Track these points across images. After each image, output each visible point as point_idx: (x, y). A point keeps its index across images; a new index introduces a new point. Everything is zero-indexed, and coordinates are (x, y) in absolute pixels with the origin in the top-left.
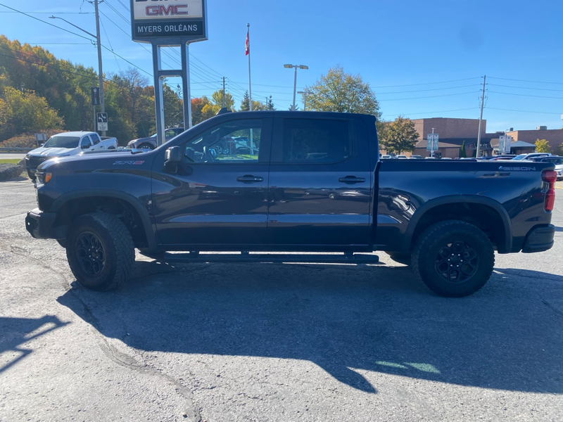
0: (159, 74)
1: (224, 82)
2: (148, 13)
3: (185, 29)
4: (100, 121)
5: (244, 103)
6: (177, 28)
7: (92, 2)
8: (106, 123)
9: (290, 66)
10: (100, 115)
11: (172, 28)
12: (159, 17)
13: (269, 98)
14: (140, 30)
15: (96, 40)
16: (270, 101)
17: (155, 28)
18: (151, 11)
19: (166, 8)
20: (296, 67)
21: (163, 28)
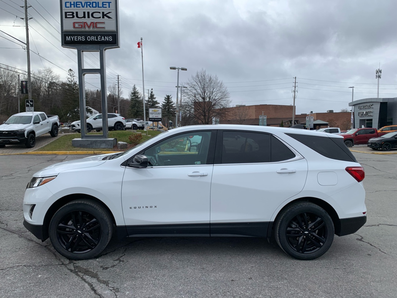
0: (82, 72)
1: (118, 78)
2: (74, 27)
3: (103, 39)
4: (28, 106)
5: (133, 93)
6: (97, 39)
7: (23, 19)
8: (33, 108)
9: (174, 68)
10: (28, 102)
11: (93, 38)
12: (83, 29)
13: (150, 90)
14: (68, 39)
15: (26, 46)
16: (152, 92)
17: (79, 38)
18: (77, 25)
19: (89, 24)
20: (179, 69)
21: (86, 38)
